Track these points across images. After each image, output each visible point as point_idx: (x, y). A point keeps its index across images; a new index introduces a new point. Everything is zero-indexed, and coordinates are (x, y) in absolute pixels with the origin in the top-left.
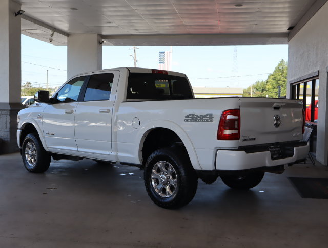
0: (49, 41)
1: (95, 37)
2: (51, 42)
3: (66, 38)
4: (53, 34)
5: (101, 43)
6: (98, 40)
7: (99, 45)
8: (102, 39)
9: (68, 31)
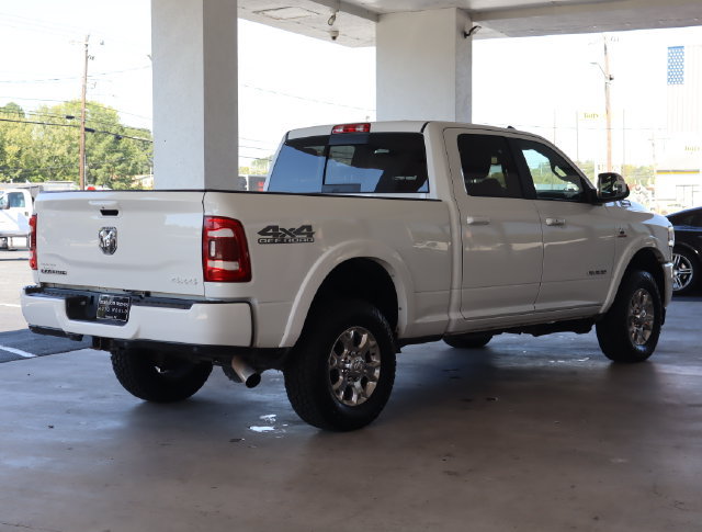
0: (329, 36)
1: (450, 19)
2: (334, 38)
3: (373, 24)
4: (334, 17)
5: (467, 34)
6: (458, 28)
7: (461, 39)
8: (469, 22)
9: (376, 6)
